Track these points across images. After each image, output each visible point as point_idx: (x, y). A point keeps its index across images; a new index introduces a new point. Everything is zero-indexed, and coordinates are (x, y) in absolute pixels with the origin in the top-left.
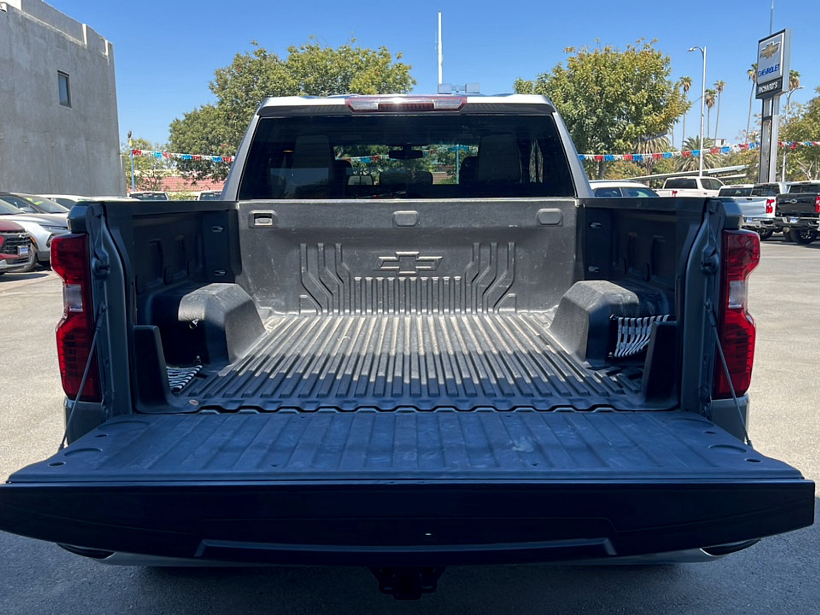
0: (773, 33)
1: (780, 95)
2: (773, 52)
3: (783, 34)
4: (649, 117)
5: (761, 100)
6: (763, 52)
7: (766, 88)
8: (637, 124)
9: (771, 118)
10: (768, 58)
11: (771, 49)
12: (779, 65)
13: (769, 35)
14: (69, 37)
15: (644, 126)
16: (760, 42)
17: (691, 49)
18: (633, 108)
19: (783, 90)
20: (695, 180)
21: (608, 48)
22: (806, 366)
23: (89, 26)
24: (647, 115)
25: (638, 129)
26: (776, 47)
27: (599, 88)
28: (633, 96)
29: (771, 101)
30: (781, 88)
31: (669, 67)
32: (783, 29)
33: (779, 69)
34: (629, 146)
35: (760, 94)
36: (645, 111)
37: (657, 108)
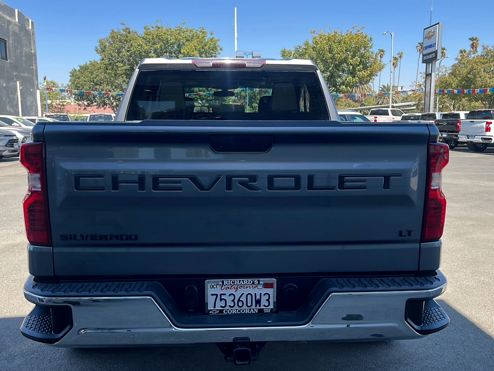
0: (432, 25)
1: (436, 61)
2: (432, 36)
3: (438, 25)
4: (360, 73)
5: (425, 64)
6: (427, 36)
7: (428, 57)
8: (354, 77)
9: (431, 75)
10: (429, 39)
11: (431, 34)
12: (435, 43)
13: (429, 26)
14: (7, 17)
15: (357, 78)
16: (424, 29)
17: (385, 33)
18: (351, 67)
19: (438, 58)
20: (387, 110)
21: (336, 31)
22: (457, 221)
23: (19, 11)
24: (359, 71)
25: (354, 80)
26: (434, 33)
27: (331, 55)
28: (351, 60)
29: (431, 65)
30: (437, 57)
31: (372, 43)
32: (438, 22)
33: (435, 46)
34: (349, 89)
35: (425, 60)
36: (358, 69)
37: (365, 68)
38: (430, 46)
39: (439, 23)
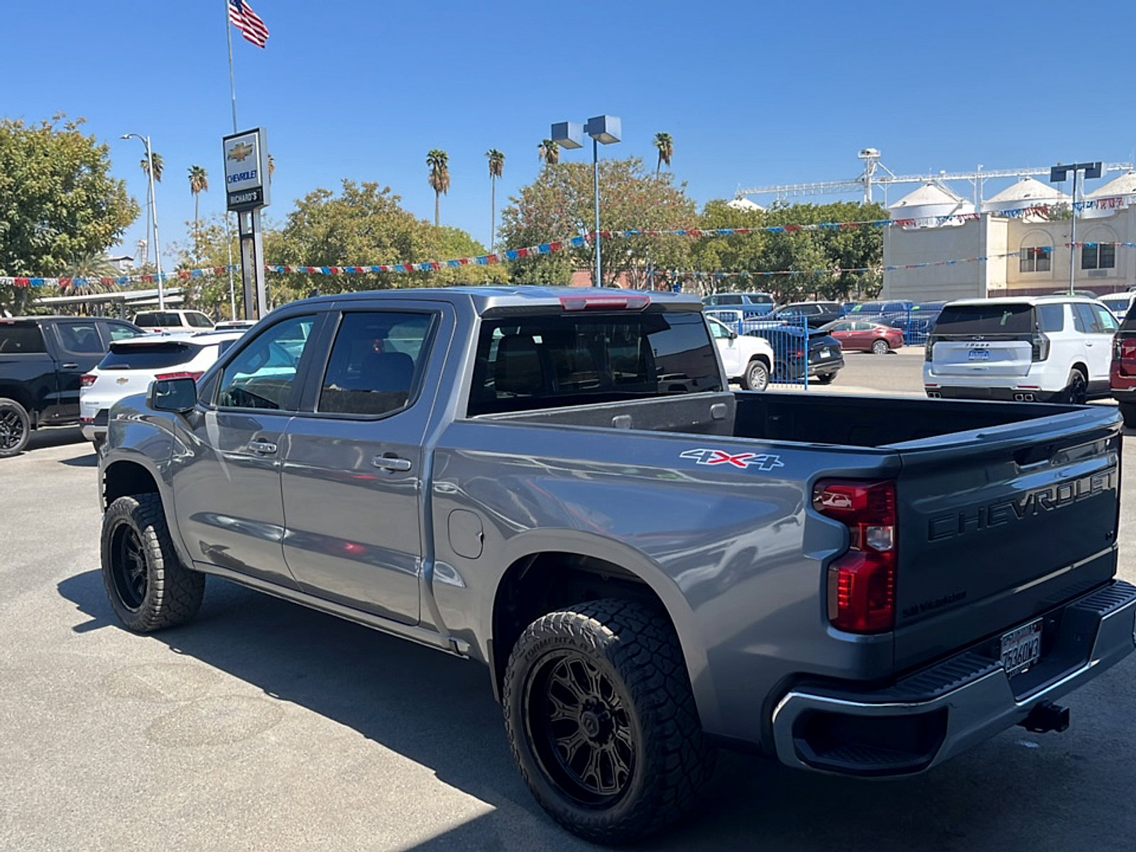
0: (238, 132)
1: (260, 209)
2: (246, 155)
3: (256, 134)
4: (89, 226)
5: (236, 214)
6: (232, 153)
7: (242, 199)
8: (72, 235)
9: (252, 236)
10: (239, 161)
11: (242, 151)
12: (256, 171)
13: (233, 134)
15: (83, 238)
16: (225, 139)
17: (126, 136)
18: (64, 211)
19: (265, 203)
20: (178, 315)
21: (18, 122)
24: (84, 222)
25: (75, 242)
26: (249, 149)
27: (11, 179)
28: (63, 195)
29: (249, 215)
30: (262, 200)
31: (108, 159)
32: (256, 127)
33: (256, 176)
34: (62, 264)
35: (233, 205)
36: (82, 217)
37: (99, 214)
38: (244, 176)
39: (257, 130)
